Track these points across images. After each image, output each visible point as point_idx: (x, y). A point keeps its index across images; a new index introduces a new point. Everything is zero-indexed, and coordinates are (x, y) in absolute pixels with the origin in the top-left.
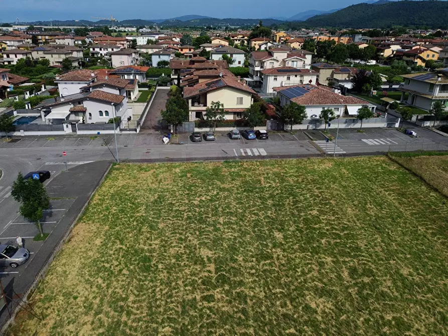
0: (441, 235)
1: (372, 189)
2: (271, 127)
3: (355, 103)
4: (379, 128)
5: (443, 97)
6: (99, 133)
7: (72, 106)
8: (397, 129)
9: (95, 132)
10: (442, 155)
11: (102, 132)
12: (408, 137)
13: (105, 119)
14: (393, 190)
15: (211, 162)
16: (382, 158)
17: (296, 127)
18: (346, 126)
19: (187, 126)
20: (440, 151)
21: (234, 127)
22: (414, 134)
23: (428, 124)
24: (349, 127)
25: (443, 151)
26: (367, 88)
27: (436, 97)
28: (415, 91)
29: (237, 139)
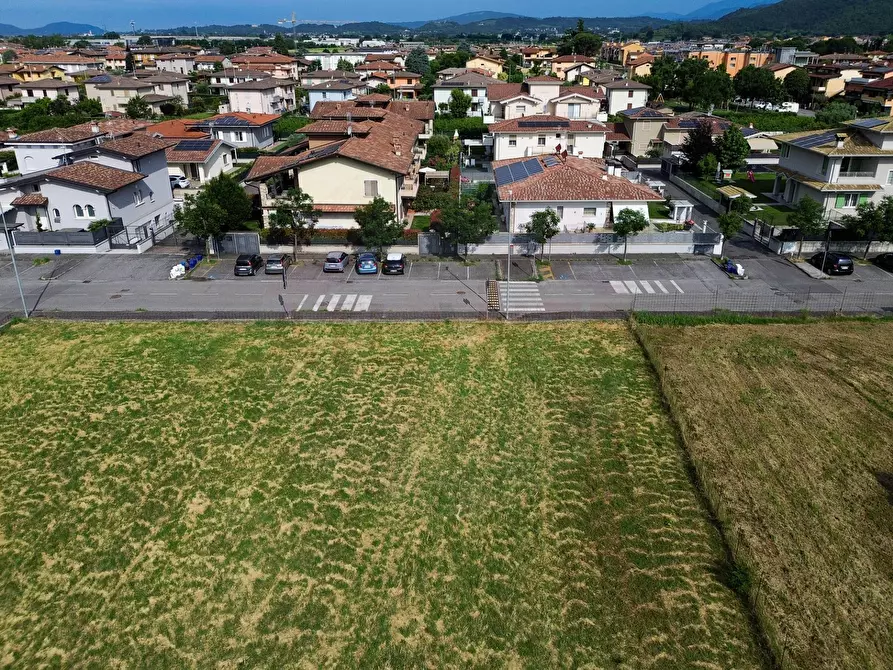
0: (579, 525)
1: (522, 399)
2: (428, 247)
3: (631, 198)
4: (676, 255)
5: (849, 186)
6: (58, 252)
7: (19, 194)
8: (714, 259)
9: (50, 250)
10: (765, 322)
11: (65, 250)
12: (723, 277)
13: (84, 222)
14: (566, 405)
15: (227, 323)
16: (614, 327)
17: (482, 249)
18: (598, 250)
19: (242, 242)
20: (760, 314)
21: (346, 245)
22: (740, 270)
23: (792, 248)
24: (606, 252)
25: (768, 313)
26: (707, 164)
27: (832, 186)
28: (796, 173)
29: (336, 271)
